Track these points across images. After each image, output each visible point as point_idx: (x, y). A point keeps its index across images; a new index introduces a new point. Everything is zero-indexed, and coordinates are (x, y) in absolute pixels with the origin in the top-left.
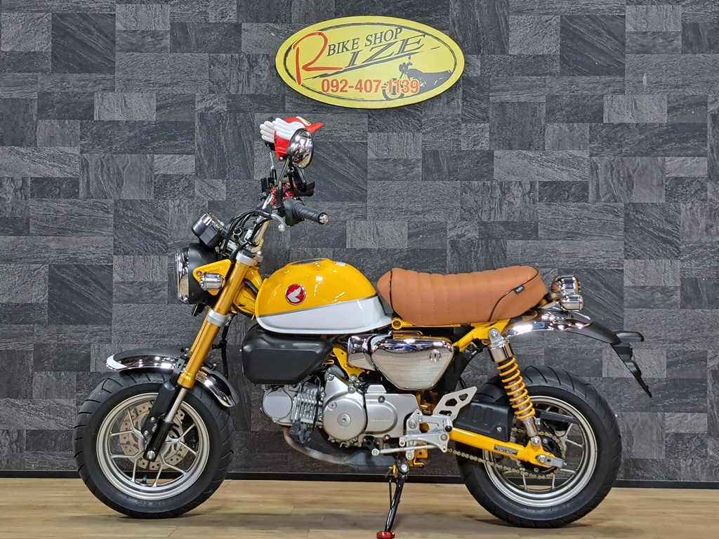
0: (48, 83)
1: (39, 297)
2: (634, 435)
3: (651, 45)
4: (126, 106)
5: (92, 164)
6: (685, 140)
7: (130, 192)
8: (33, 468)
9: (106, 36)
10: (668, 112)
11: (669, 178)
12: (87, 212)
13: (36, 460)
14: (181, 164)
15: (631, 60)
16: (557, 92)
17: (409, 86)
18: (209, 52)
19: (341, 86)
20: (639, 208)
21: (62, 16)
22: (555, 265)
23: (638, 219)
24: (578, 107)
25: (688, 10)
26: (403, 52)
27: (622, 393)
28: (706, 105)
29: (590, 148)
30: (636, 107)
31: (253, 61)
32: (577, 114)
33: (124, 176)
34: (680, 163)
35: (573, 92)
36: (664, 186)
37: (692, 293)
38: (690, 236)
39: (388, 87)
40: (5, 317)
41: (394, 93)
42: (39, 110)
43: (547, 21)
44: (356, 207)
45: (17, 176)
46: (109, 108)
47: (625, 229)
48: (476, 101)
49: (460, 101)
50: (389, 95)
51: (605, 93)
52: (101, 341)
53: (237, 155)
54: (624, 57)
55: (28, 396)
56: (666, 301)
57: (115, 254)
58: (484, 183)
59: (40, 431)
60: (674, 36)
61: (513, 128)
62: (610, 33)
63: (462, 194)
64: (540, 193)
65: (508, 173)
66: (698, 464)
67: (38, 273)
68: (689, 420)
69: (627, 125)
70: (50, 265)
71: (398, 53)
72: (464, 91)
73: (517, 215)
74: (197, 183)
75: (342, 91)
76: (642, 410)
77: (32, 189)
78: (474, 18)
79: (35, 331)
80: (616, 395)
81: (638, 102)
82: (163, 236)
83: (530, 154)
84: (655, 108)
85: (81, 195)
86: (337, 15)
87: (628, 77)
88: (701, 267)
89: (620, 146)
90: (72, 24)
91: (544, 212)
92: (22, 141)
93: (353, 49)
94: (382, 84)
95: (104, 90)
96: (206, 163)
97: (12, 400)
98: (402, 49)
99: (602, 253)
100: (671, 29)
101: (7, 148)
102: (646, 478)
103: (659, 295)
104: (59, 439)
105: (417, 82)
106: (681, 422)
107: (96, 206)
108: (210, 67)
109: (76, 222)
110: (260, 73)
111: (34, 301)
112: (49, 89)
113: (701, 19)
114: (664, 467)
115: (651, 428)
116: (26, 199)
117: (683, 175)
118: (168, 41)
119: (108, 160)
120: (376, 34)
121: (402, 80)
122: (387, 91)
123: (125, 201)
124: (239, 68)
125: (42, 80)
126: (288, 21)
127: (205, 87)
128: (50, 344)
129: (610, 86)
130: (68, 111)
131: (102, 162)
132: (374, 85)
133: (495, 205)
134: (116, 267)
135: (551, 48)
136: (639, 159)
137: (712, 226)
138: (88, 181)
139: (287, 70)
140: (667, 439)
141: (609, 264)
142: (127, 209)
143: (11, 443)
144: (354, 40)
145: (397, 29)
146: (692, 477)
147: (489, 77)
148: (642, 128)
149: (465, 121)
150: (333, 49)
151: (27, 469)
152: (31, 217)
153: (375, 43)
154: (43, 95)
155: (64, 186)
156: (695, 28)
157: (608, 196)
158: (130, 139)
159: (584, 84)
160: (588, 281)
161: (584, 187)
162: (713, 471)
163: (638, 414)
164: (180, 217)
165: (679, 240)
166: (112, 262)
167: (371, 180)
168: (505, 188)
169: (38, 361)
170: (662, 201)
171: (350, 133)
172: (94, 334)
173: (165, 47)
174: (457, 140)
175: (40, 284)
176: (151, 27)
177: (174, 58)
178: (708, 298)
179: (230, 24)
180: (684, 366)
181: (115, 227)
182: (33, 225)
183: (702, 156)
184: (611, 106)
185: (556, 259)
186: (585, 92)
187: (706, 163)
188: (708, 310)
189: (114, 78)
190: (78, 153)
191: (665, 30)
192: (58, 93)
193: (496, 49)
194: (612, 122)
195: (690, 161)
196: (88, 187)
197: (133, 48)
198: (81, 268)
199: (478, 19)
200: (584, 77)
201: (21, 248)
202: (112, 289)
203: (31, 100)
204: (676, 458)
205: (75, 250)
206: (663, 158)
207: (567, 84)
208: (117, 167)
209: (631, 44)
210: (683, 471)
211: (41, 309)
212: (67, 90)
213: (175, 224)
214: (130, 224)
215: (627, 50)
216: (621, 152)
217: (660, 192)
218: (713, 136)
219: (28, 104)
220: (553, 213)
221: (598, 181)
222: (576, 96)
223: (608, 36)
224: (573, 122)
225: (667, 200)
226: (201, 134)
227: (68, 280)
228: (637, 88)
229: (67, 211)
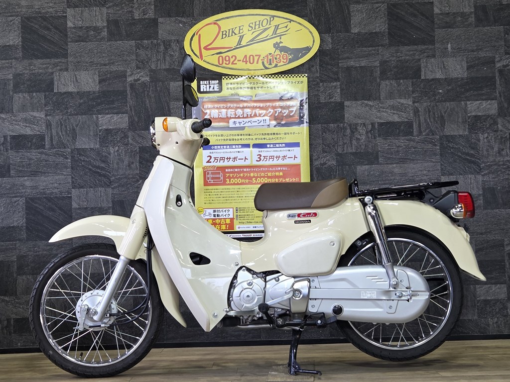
0: (20, 67)
1: (19, 221)
3: (452, 22)
4: (77, 81)
5: (54, 124)
6: (481, 89)
7: (83, 143)
8: (19, 346)
9: (61, 32)
10: (467, 69)
11: (470, 116)
12: (51, 159)
13: (21, 340)
14: (118, 121)
15: (439, 33)
16: (387, 58)
17: (281, 58)
18: (136, 40)
19: (232, 60)
20: (450, 138)
21: (28, 19)
22: (392, 182)
23: (450, 147)
24: (403, 68)
26: (275, 34)
28: (494, 63)
29: (413, 97)
30: (444, 67)
31: (167, 45)
32: (402, 73)
33: (77, 132)
34: (478, 105)
35: (399, 57)
36: (467, 122)
37: (492, 197)
38: (488, 157)
39: (266, 59)
41: (270, 64)
42: (14, 86)
43: (377, 8)
45: (0, 134)
46: (65, 83)
47: (441, 154)
48: (329, 67)
49: (318, 67)
50: (267, 65)
51: (421, 57)
53: (158, 112)
54: (434, 31)
55: (14, 293)
57: (73, 188)
58: (338, 125)
59: (23, 319)
60: (469, 15)
61: (357, 85)
62: (423, 15)
63: (322, 134)
64: (379, 131)
65: (355, 117)
66: (501, 321)
67: (18, 204)
68: (493, 290)
69: (438, 80)
70: (26, 198)
71: (272, 35)
72: (320, 60)
73: (363, 147)
74: (130, 134)
75: (233, 63)
77: (11, 144)
78: (325, 8)
79: (17, 246)
81: (445, 63)
82: (107, 173)
83: (370, 103)
84: (458, 67)
85: (47, 147)
86: (226, 10)
87: (437, 45)
88: (496, 179)
89: (434, 95)
90: (36, 24)
91: (382, 144)
92: (3, 109)
93: (239, 33)
94: (261, 58)
95: (61, 70)
96: (136, 120)
97: (2, 297)
98: (275, 32)
99: (425, 172)
100: (467, 10)
102: (465, 333)
105: (286, 55)
106: (487, 291)
107: (58, 154)
108: (136, 50)
109: (45, 166)
110: (173, 53)
111: (15, 224)
112: (20, 71)
114: (477, 324)
115: (466, 297)
116: (7, 151)
117: (480, 114)
118: (106, 33)
119: (65, 120)
120: (255, 22)
121: (276, 54)
122: (265, 63)
123: (78, 149)
124: (157, 51)
125: (15, 65)
126: (191, 15)
127: (134, 65)
128: (28, 255)
129: (424, 52)
130: (35, 86)
131: (61, 122)
132: (256, 58)
133: (347, 141)
134: (74, 198)
135: (381, 27)
136: (448, 104)
137: (503, 150)
138: (51, 136)
139: (192, 50)
140: (479, 304)
141: (430, 179)
142: (80, 155)
143: (2, 329)
144: (240, 27)
145: (270, 18)
146: (498, 331)
147: (338, 49)
148: (449, 81)
149: (322, 81)
150: (225, 34)
151: (15, 347)
152: (11, 164)
153: (255, 29)
154: (17, 76)
155: (34, 141)
156: (483, 8)
157: (427, 131)
158: (80, 104)
159: (406, 52)
161: (410, 125)
164: (119, 159)
165: (479, 159)
166: (71, 194)
168: (354, 128)
169: (20, 268)
170: (466, 133)
172: (60, 247)
173: (103, 39)
174: (317, 95)
175: (19, 212)
176: (93, 24)
177: (110, 45)
178: (503, 201)
179: (150, 19)
180: (488, 251)
181: (72, 169)
182: (12, 170)
183: (493, 100)
184: (426, 67)
185: (393, 178)
186: (408, 57)
187: (496, 105)
188: (503, 210)
189: (68, 62)
190: (43, 116)
191: (462, 10)
192: (27, 74)
193: (342, 29)
194: (427, 78)
195: (484, 104)
196: (51, 140)
197: (80, 39)
198: (49, 199)
199: (328, 8)
200: (406, 47)
201: (5, 187)
202: (72, 214)
203: (8, 80)
204: (486, 318)
205: (44, 187)
206: (465, 102)
207: (394, 52)
208: (72, 125)
209: (438, 22)
210: (491, 327)
211: (21, 230)
212: (34, 72)
213: (115, 164)
214: (83, 166)
215: (436, 26)
216: (435, 99)
217: (464, 126)
218: (501, 85)
219: (6, 83)
220: (389, 145)
221: (419, 121)
222: (401, 61)
223: (422, 17)
224: (399, 79)
225: (470, 132)
226: (132, 99)
227: (40, 209)
228: (445, 53)
229: (37, 158)
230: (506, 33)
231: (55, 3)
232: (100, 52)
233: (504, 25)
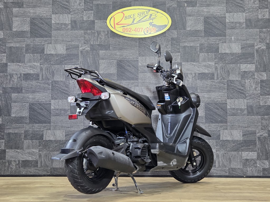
0: (29, 41)
1: (26, 114)
2: (232, 160)
3: (235, 26)
4: (55, 49)
5: (44, 69)
6: (247, 58)
8: (24, 173)
9: (49, 25)
10: (241, 49)
11: (242, 71)
12: (42, 85)
13: (25, 171)
15: (228, 31)
16: (203, 43)
18: (84, 30)
19: (129, 30)
20: (232, 82)
21: (33, 19)
23: (232, 85)
24: (210, 48)
25: (247, 15)
27: (227, 145)
28: (254, 46)
29: (215, 61)
30: (230, 48)
31: (99, 33)
32: (210, 50)
33: (55, 73)
34: (246, 66)
35: (209, 42)
36: (240, 74)
37: (251, 110)
38: (250, 91)
39: (145, 30)
40: (14, 121)
42: (26, 50)
43: (199, 19)
44: (135, 82)
45: (18, 73)
46: (50, 50)
47: (227, 89)
48: (175, 46)
50: (146, 33)
51: (219, 42)
52: (47, 129)
53: (94, 65)
54: (226, 31)
55: (22, 148)
56: (242, 113)
57: (52, 99)
59: (26, 161)
60: (242, 23)
61: (188, 55)
62: (221, 23)
64: (198, 77)
65: (187, 70)
66: (254, 169)
67: (25, 106)
68: (250, 154)
69: (227, 53)
70: (29, 103)
72: (171, 43)
73: (190, 84)
75: (130, 32)
76: (234, 151)
77: (23, 77)
78: (174, 18)
79: (24, 126)
80: (225, 146)
81: (231, 46)
82: (68, 93)
83: (194, 64)
84: (237, 48)
85: (40, 79)
87: (227, 37)
88: (253, 102)
89: (225, 61)
90: (37, 21)
91: (199, 83)
92: (20, 61)
93: (133, 17)
94: (143, 29)
95: (48, 43)
97: (16, 150)
98: (150, 17)
100: (242, 21)
101: (15, 64)
102: (236, 174)
103: (239, 111)
104: (33, 163)
106: (248, 155)
107: (45, 83)
108: (84, 35)
109: (39, 89)
110: (101, 37)
111: (24, 116)
112: (29, 43)
113: (251, 18)
114: (242, 171)
115: (237, 157)
116: (21, 81)
117: (247, 70)
118: (70, 27)
119: (49, 67)
120: (141, 13)
123: (55, 81)
124: (94, 36)
125: (27, 40)
127: (83, 42)
128: (29, 131)
129: (221, 40)
130: (36, 51)
131: (47, 68)
132: (141, 29)
134: (52, 104)
135: (201, 28)
136: (231, 65)
137: (257, 88)
138: (43, 75)
140: (243, 161)
141: (222, 101)
142: (56, 84)
143: (16, 165)
145: (148, 11)
146: (252, 174)
147: (180, 38)
148: (232, 54)
149: (172, 52)
150: (126, 18)
151: (22, 174)
152: (23, 87)
153: (141, 16)
154: (27, 45)
155: (34, 76)
156: (250, 20)
157: (221, 77)
158: (57, 60)
159: (212, 40)
160: (215, 107)
161: (213, 75)
162: (259, 172)
163: (233, 152)
164: (74, 86)
165: (246, 92)
166: (51, 102)
167: (140, 73)
168: (186, 75)
169: (25, 136)
170: (240, 79)
171: (132, 57)
172: (45, 127)
173: (68, 29)
175: (26, 110)
176: (64, 22)
177: (72, 32)
178: (256, 112)
179: (91, 21)
180: (248, 135)
181: (52, 90)
182: (24, 90)
183: (253, 64)
184: (222, 47)
185: (204, 99)
186: (213, 42)
187: (254, 66)
188: (256, 116)
189: (51, 39)
190: (39, 65)
191: (239, 21)
192: (32, 45)
193: (182, 28)
194: (222, 52)
195: (249, 65)
196: (42, 76)
197: (58, 29)
198: (40, 104)
199: (176, 18)
200: (212, 37)
201: (20, 98)
202: (51, 111)
203: (23, 47)
204: (246, 167)
205: (38, 98)
206: (240, 64)
207: (207, 40)
208: (53, 70)
209: (228, 26)
210: (249, 172)
211: (27, 118)
212: (35, 44)
213: (72, 89)
214: (57, 89)
215: (227, 28)
216: (225, 63)
217: (239, 76)
218: (257, 57)
219: (22, 49)
220: (203, 84)
221: (218, 73)
222: (210, 44)
223: (220, 24)
224: (209, 52)
225: (241, 79)
226: (81, 58)
227: (36, 108)
228: (230, 41)
229: (35, 85)
230: (260, 32)
231: (46, 12)
232: (67, 36)
233: (259, 29)
